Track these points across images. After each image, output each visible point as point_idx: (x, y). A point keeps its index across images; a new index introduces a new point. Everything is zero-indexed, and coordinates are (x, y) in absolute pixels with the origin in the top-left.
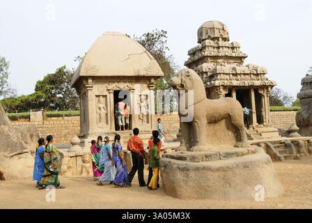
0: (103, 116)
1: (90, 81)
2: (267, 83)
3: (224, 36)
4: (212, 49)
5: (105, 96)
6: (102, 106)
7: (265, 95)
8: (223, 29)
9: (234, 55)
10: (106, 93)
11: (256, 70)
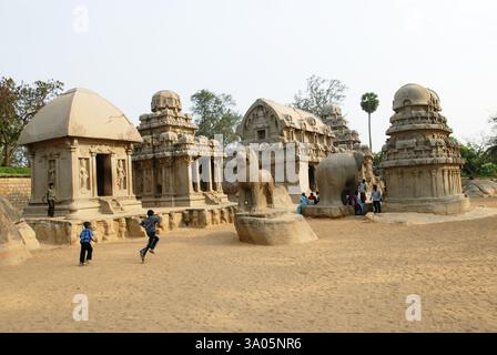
0: (85, 181)
1: (76, 141)
3: (179, 107)
5: (87, 159)
6: (84, 169)
8: (179, 101)
9: (188, 126)
10: (88, 156)
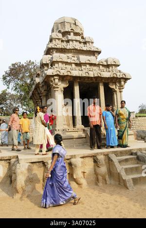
2: (119, 75)
3: (76, 31)
4: (60, 42)
7: (117, 90)
8: (75, 24)
9: (85, 49)
11: (107, 61)
